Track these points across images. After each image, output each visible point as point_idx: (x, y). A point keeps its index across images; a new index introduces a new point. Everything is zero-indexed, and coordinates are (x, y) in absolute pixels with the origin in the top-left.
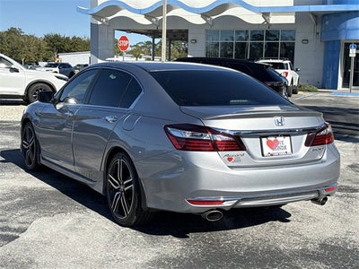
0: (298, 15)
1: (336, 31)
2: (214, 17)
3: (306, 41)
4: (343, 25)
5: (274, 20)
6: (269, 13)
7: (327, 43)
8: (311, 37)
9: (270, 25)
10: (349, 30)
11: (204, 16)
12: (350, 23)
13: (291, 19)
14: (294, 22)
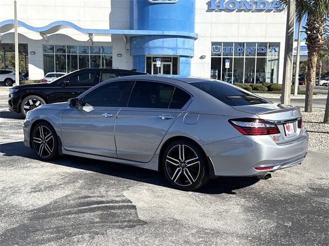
0: (113, 36)
1: (142, 48)
2: (49, 35)
3: (120, 55)
4: (146, 45)
5: (96, 39)
6: (92, 34)
7: (135, 57)
8: (123, 52)
9: (93, 43)
10: (151, 48)
11: (42, 33)
12: (152, 43)
13: (108, 39)
14: (110, 41)
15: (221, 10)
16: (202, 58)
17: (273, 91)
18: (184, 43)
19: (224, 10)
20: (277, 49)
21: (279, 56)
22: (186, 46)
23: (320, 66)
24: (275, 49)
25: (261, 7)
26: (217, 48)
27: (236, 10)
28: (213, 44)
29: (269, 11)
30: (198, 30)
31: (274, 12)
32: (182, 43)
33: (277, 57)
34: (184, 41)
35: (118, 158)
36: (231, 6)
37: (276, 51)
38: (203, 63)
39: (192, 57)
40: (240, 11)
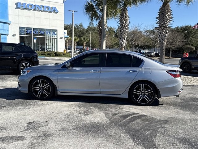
15: (24, 9)
16: (14, 35)
17: (58, 56)
18: (3, 26)
19: (25, 9)
20: (56, 33)
21: (57, 37)
22: (5, 28)
23: (67, 43)
24: (55, 33)
25: (47, 9)
26: (22, 30)
27: (33, 10)
28: (20, 28)
29: (51, 12)
30: (10, 19)
31: (53, 13)
32: (2, 27)
33: (56, 38)
34: (4, 25)
35: (100, 94)
36: (30, 7)
37: (55, 34)
38: (14, 39)
39: (8, 35)
40: (35, 10)
